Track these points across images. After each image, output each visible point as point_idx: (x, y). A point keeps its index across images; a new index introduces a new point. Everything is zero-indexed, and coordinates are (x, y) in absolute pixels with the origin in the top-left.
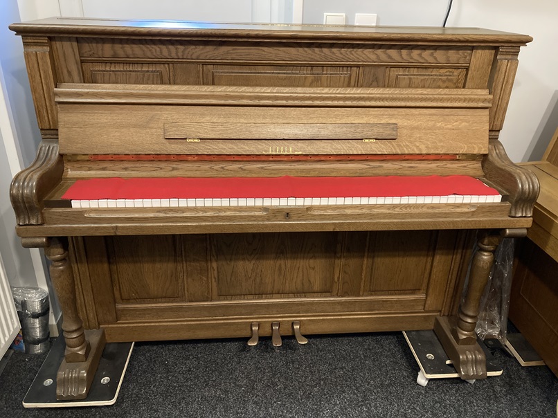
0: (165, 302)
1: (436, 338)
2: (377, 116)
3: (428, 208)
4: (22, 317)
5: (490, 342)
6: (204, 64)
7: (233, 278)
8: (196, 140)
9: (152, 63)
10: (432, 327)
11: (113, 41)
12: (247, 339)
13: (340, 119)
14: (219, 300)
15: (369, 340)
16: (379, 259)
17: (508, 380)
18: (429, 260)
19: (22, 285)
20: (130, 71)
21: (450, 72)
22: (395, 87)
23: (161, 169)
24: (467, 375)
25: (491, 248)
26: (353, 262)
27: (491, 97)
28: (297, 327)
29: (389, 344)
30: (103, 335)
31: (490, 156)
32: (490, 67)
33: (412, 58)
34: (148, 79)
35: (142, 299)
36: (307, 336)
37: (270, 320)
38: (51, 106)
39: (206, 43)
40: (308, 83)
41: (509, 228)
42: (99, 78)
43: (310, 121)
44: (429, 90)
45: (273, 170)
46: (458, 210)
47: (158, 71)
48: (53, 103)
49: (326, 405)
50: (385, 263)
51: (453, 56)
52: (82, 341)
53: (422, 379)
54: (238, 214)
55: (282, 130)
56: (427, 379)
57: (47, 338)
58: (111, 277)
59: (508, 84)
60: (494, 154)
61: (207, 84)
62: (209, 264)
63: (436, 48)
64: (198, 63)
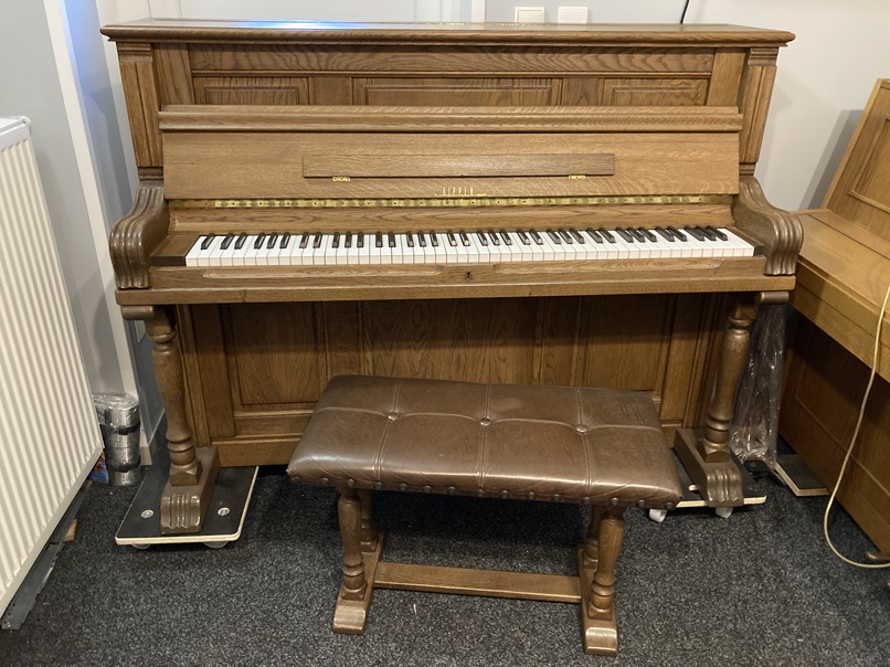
2: (587, 144)
4: (106, 432)
5: (753, 465)
6: (354, 77)
8: (345, 179)
9: (285, 76)
10: (672, 444)
11: (235, 48)
13: (538, 149)
16: (595, 346)
18: (665, 347)
19: (102, 390)
20: (257, 88)
21: (686, 84)
22: (611, 105)
23: (299, 219)
24: (716, 501)
25: (745, 323)
26: (559, 351)
27: (741, 116)
30: (217, 456)
31: (741, 198)
32: (740, 77)
33: (634, 66)
34: (280, 98)
35: (270, 405)
38: (154, 136)
39: (357, 49)
40: (494, 99)
41: (765, 291)
42: (215, 97)
43: (497, 152)
44: (657, 108)
45: (448, 219)
46: (696, 266)
47: (293, 88)
48: (156, 132)
50: (602, 353)
51: (690, 62)
52: (192, 457)
54: (403, 274)
55: (460, 164)
57: (136, 465)
58: (228, 373)
59: (764, 97)
60: (747, 195)
61: (359, 104)
62: (362, 354)
63: (665, 51)
64: (347, 76)
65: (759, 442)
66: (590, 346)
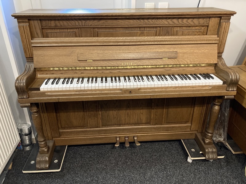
0: (80, 129)
1: (195, 142)
2: (168, 48)
3: (191, 88)
4: (21, 135)
5: (219, 144)
6: (93, 28)
7: (108, 119)
8: (91, 61)
9: (72, 28)
10: (194, 138)
11: (55, 20)
12: (114, 144)
13: (153, 50)
14: (102, 127)
15: (167, 143)
16: (171, 109)
17: (227, 160)
18: (192, 109)
19: (20, 122)
20: (63, 32)
21: (200, 28)
22: (176, 35)
23: (77, 73)
24: (209, 158)
25: (219, 104)
26: (159, 111)
27: (218, 38)
28: (136, 138)
29: (176, 145)
30: (54, 143)
31: (218, 64)
32: (218, 25)
33: (183, 23)
34: (70, 35)
35: (70, 128)
36: (140, 142)
37: (124, 135)
38: (30, 48)
39: (94, 19)
40: (138, 35)
41: (226, 96)
42: (49, 35)
43: (140, 51)
44: (191, 36)
45: (124, 72)
46: (204, 88)
47: (74, 32)
49: (149, 171)
50: (173, 111)
51: (202, 21)
52: (46, 145)
53: (190, 160)
54: (109, 92)
55: (128, 55)
56: (192, 160)
57: (31, 144)
58: (57, 119)
59: (226, 32)
60: (220, 63)
61: (95, 37)
62: (98, 112)
63: (194, 18)
64: (91, 28)
65: (221, 136)
66: (169, 109)
